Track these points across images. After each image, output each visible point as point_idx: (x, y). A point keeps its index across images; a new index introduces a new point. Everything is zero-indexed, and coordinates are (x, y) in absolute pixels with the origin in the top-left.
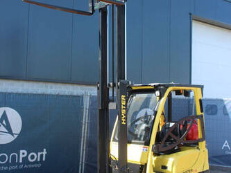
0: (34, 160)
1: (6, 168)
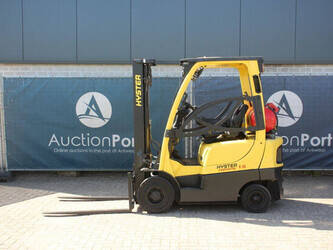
0: (129, 145)
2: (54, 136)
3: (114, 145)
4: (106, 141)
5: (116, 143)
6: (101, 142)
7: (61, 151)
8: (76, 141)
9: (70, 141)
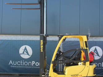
0: (38, 65)
1: (27, 67)
2: (11, 61)
3: (33, 65)
4: (30, 63)
5: (34, 64)
6: (28, 64)
7: (13, 67)
8: (19, 63)
9: (17, 63)
